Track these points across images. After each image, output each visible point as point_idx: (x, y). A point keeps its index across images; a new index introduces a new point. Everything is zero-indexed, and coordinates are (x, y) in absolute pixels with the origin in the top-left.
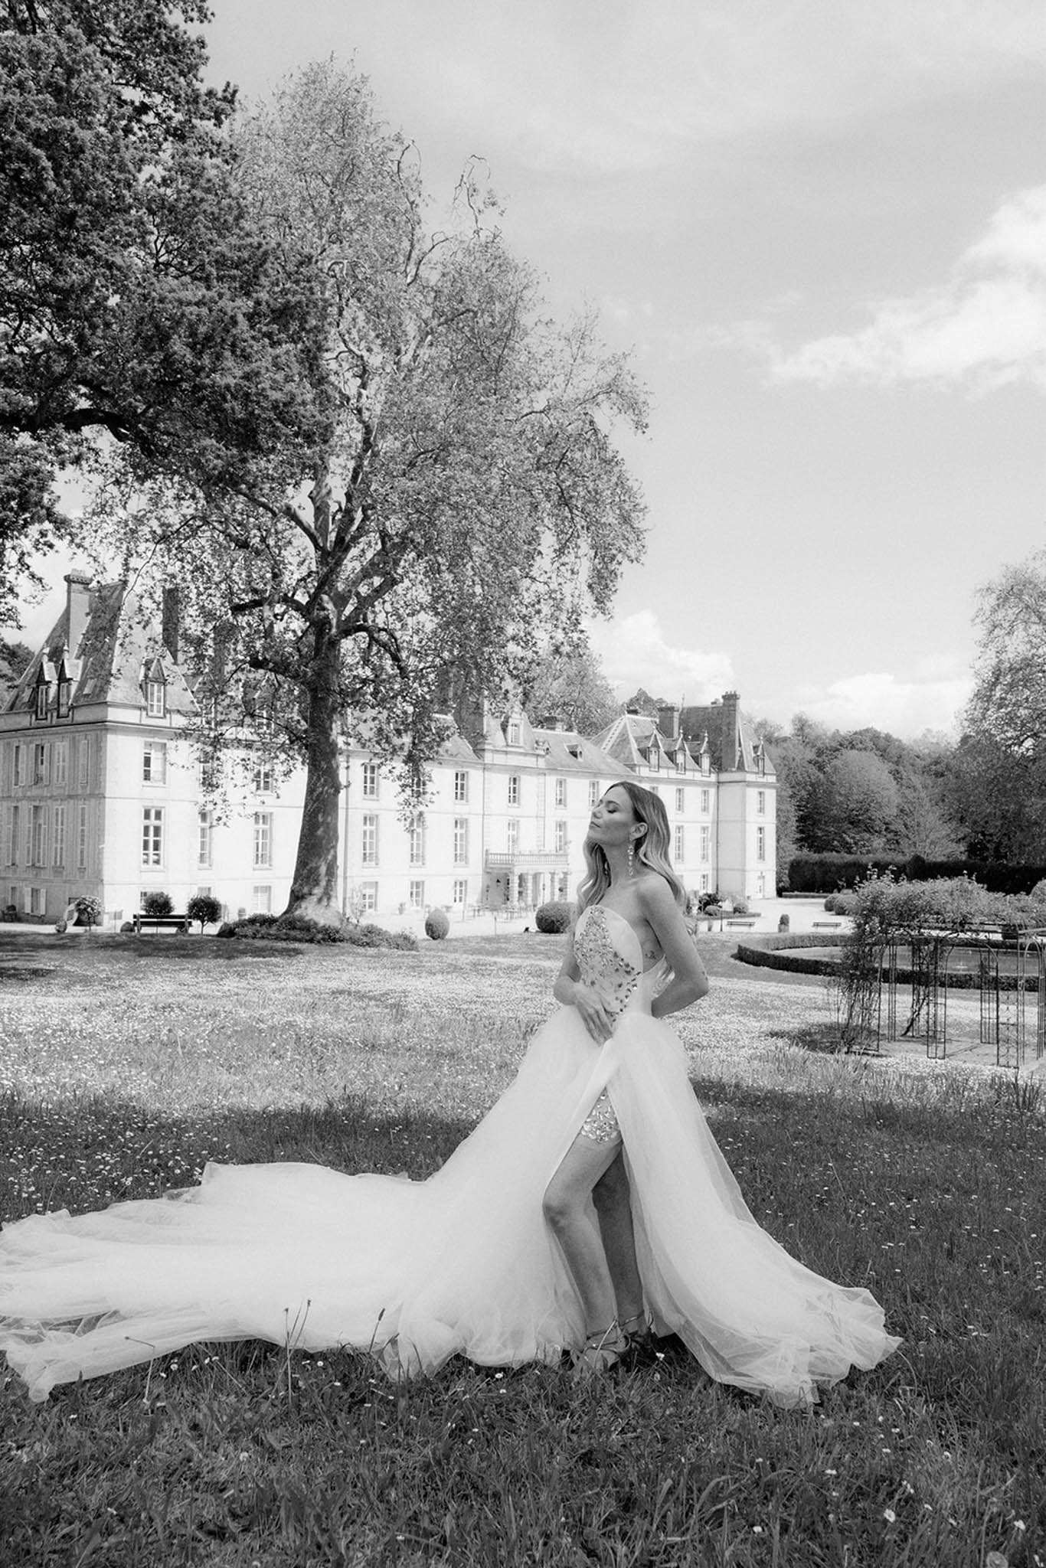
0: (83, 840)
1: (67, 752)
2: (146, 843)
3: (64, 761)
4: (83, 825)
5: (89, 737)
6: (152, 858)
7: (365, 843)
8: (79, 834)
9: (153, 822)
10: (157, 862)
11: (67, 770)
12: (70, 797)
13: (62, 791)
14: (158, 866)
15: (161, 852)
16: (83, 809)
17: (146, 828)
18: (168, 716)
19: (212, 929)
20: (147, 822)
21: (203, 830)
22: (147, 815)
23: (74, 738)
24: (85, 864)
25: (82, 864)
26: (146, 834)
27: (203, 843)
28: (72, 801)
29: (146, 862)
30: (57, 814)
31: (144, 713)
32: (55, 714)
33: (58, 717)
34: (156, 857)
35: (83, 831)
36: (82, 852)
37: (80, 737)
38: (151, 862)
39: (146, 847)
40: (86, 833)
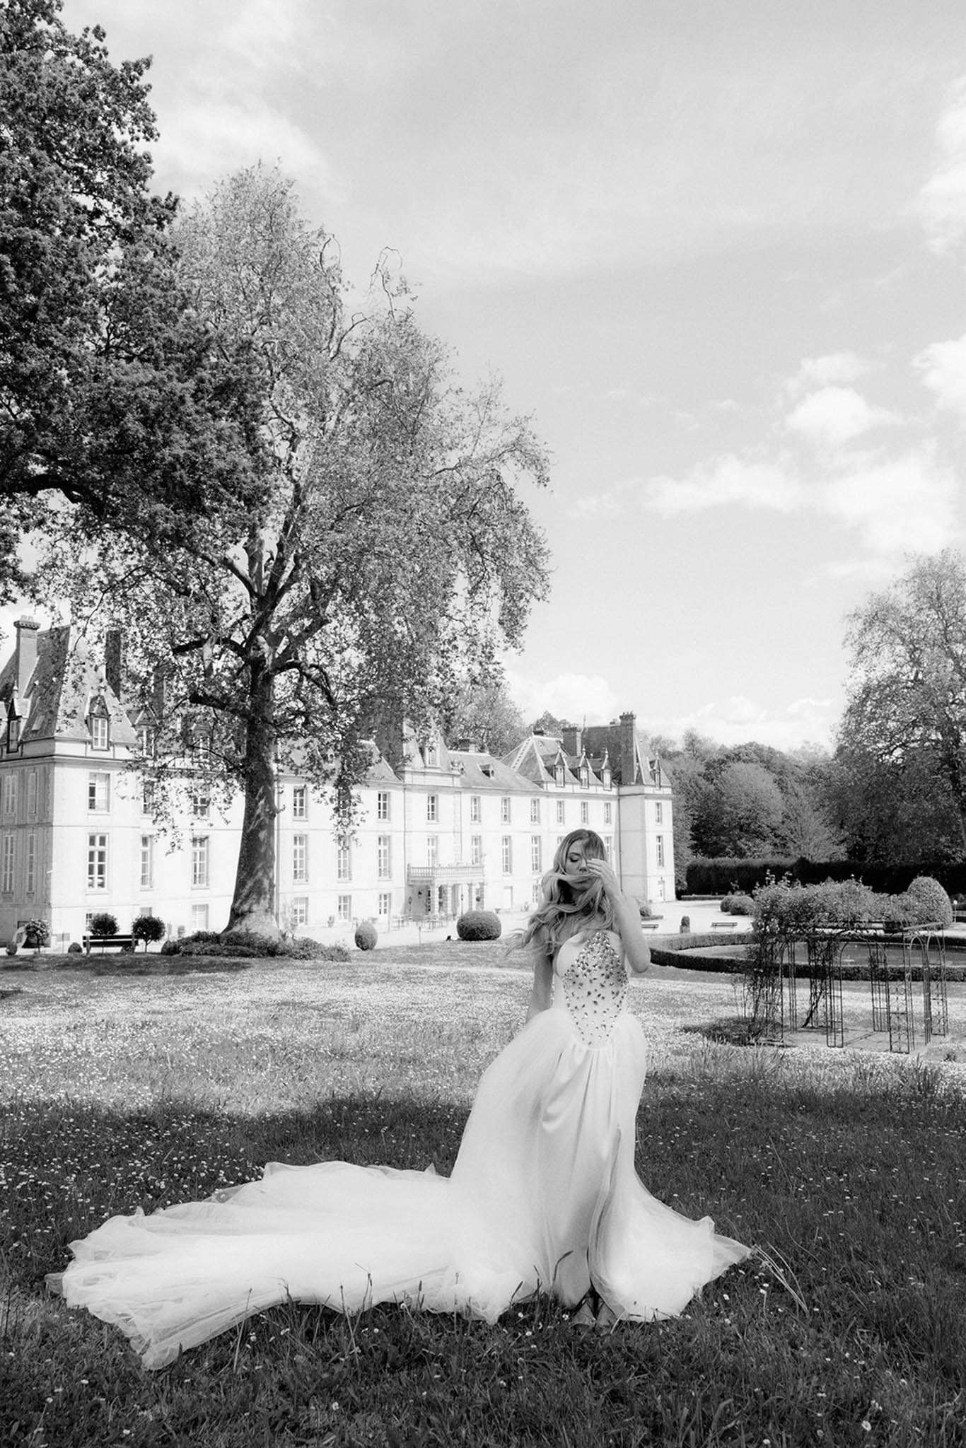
0: (31, 867)
1: (16, 784)
2: (91, 868)
3: (13, 793)
4: (31, 852)
5: (37, 770)
6: (97, 881)
7: (295, 862)
8: (28, 861)
9: (97, 847)
10: (102, 885)
11: (16, 801)
12: (20, 826)
13: (12, 821)
14: (101, 889)
15: (105, 875)
16: (32, 838)
17: (92, 854)
18: (111, 748)
19: (156, 947)
20: (92, 848)
21: (144, 854)
22: (92, 841)
23: (23, 771)
24: (34, 889)
25: (30, 889)
26: (91, 859)
27: (144, 867)
28: (21, 831)
29: (91, 885)
30: (7, 843)
31: (89, 746)
32: (5, 750)
33: (8, 752)
34: (101, 881)
35: (31, 858)
36: (31, 877)
37: (28, 770)
38: (96, 885)
39: (91, 872)
40: (34, 860)
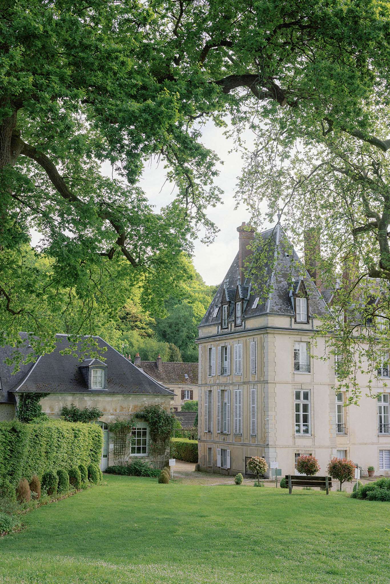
0: (253, 414)
1: (242, 350)
2: (298, 416)
3: (240, 357)
4: (253, 404)
5: (256, 340)
6: (302, 428)
8: (251, 410)
9: (302, 402)
10: (306, 431)
11: (242, 363)
12: (244, 383)
13: (239, 379)
14: (307, 435)
15: (309, 424)
16: (253, 392)
17: (298, 406)
18: (310, 321)
19: (348, 487)
20: (298, 402)
21: (339, 407)
22: (298, 397)
23: (246, 341)
24: (256, 432)
25: (253, 432)
26: (298, 410)
27: (339, 417)
28: (245, 386)
29: (298, 431)
30: (236, 396)
31: (293, 320)
32: (233, 324)
33: (235, 326)
34: (305, 428)
35: (253, 407)
36: (253, 423)
37: (250, 340)
38: (302, 431)
39: (298, 420)
40: (256, 410)
